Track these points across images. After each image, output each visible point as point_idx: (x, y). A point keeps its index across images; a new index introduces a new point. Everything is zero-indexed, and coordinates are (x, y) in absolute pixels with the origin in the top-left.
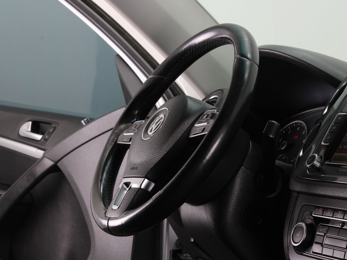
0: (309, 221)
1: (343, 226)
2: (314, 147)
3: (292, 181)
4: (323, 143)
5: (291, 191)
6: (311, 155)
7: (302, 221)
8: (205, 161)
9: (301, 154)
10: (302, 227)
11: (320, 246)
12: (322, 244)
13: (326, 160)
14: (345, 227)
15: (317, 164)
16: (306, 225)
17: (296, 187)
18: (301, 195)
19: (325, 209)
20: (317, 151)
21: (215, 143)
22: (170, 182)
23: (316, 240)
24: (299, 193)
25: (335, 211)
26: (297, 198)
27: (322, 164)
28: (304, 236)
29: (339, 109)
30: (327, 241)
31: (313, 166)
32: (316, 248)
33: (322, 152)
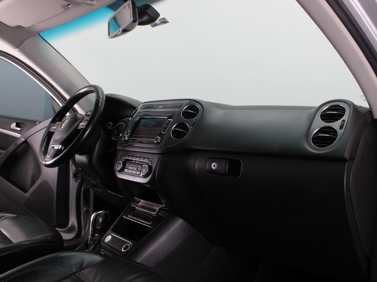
0: (123, 160)
1: (135, 162)
2: (126, 132)
3: (117, 145)
4: (129, 131)
5: (117, 149)
6: (124, 135)
7: (121, 160)
8: (83, 138)
9: (121, 135)
10: (120, 163)
11: (127, 170)
12: (128, 169)
13: (130, 137)
14: (136, 162)
15: (126, 139)
16: (123, 162)
17: (119, 147)
18: (121, 151)
19: (129, 156)
20: (127, 134)
21: (87, 131)
22: (70, 146)
23: (126, 167)
24: (120, 150)
25: (133, 156)
26: (119, 152)
27: (128, 139)
28: (122, 166)
29: (135, 118)
30: (130, 168)
31: (125, 140)
32: (126, 170)
33: (129, 134)
